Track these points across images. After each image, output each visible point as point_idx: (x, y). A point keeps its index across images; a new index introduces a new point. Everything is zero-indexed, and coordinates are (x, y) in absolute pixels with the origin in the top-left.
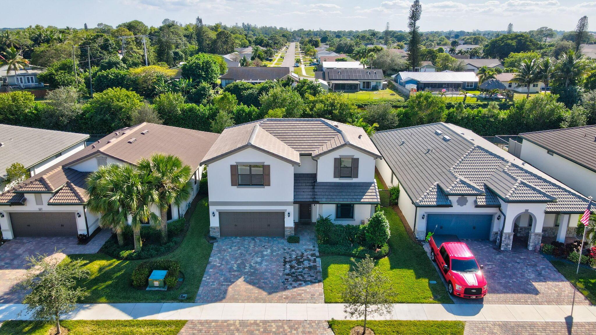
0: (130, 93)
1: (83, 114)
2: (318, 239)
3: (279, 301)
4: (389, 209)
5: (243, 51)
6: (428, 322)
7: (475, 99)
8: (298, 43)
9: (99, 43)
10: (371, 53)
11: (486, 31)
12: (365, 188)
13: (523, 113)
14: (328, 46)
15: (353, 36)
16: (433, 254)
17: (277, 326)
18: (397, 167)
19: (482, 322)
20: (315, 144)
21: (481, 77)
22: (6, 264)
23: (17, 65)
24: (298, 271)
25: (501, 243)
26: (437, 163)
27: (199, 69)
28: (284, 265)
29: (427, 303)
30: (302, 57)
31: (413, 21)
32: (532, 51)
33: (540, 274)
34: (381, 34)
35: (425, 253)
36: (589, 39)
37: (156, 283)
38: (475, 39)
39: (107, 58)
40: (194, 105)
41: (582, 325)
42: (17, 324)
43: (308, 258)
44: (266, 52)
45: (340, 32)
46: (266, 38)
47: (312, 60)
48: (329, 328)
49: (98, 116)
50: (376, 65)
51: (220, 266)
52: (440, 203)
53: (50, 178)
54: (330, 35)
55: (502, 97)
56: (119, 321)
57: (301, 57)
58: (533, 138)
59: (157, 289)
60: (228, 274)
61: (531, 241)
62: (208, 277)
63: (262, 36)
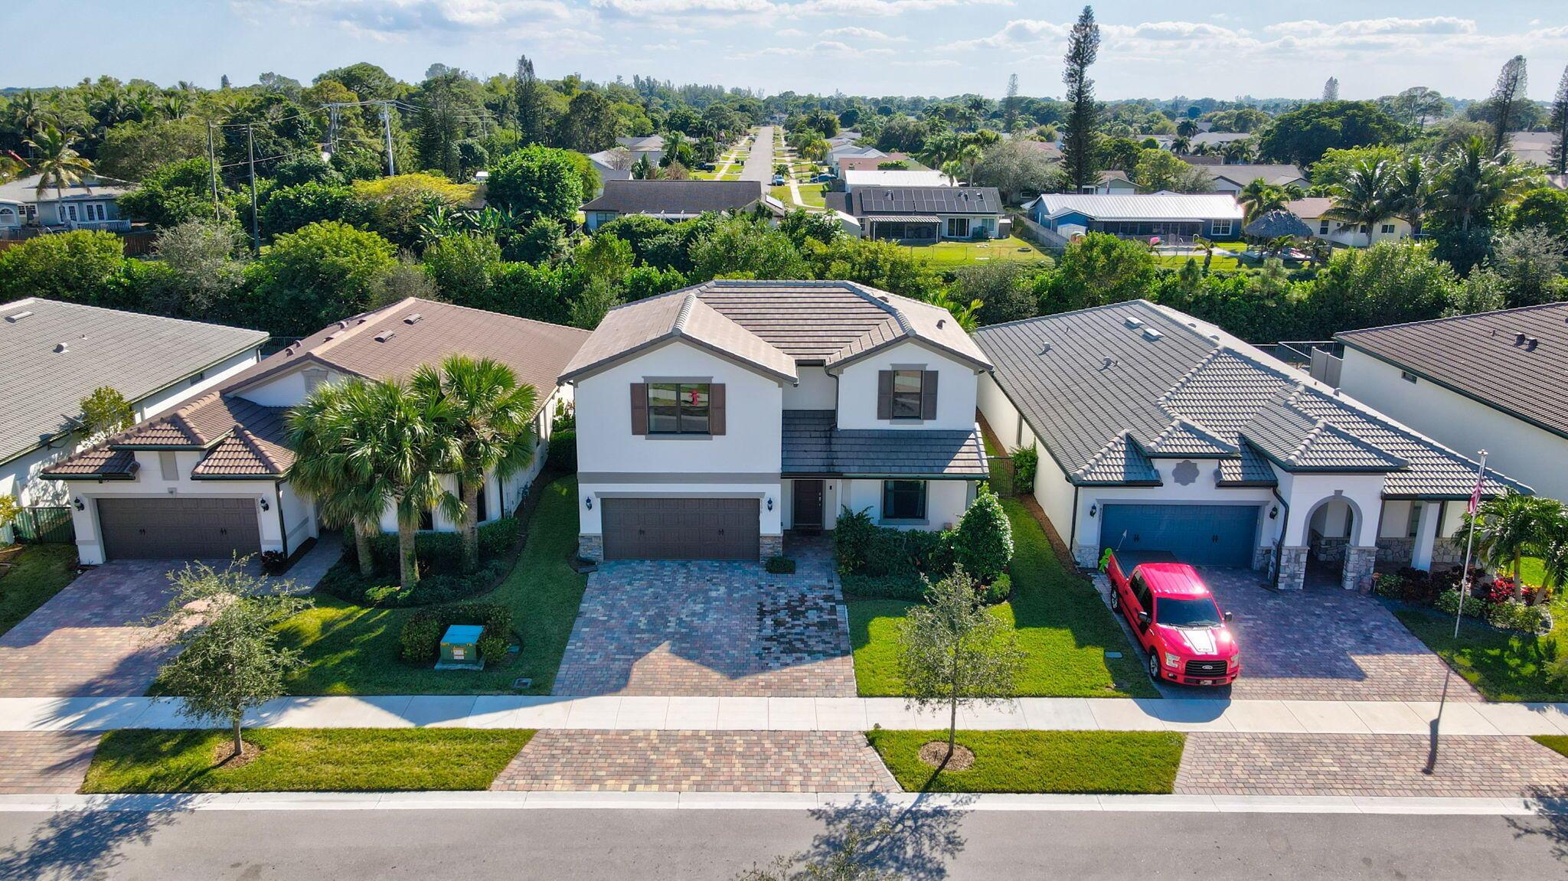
0: (363, 236)
1: (246, 288)
2: (840, 564)
3: (749, 693)
4: (1014, 503)
5: (639, 145)
6: (1099, 733)
7: (1235, 261)
8: (781, 130)
9: (273, 119)
10: (969, 147)
11: (1271, 101)
12: (952, 442)
13: (1348, 286)
14: (858, 136)
15: (925, 111)
16: (1114, 595)
17: (748, 743)
18: (1031, 402)
19: (1224, 735)
20: (833, 339)
21: (1250, 207)
22: (96, 615)
23: (63, 172)
24: (793, 631)
25: (1277, 572)
26: (1128, 390)
27: (532, 183)
28: (760, 620)
29: (1099, 697)
30: (792, 162)
31: (1076, 67)
32: (1381, 144)
33: (1367, 639)
34: (998, 105)
35: (1096, 595)
36: (1535, 119)
37: (459, 654)
38: (1239, 117)
39: (293, 158)
40: (526, 265)
41: (1459, 741)
42: (137, 737)
43: (817, 604)
44: (698, 148)
45: (890, 100)
46: (696, 115)
47: (818, 168)
48: (868, 745)
49: (286, 291)
50: (981, 177)
51: (608, 621)
52: (1133, 478)
53: (194, 416)
54: (863, 107)
55: (1302, 256)
56: (377, 730)
57: (788, 160)
58: (1369, 342)
59: (459, 666)
60: (627, 639)
61: (1350, 566)
62: (579, 644)
63: (684, 109)
